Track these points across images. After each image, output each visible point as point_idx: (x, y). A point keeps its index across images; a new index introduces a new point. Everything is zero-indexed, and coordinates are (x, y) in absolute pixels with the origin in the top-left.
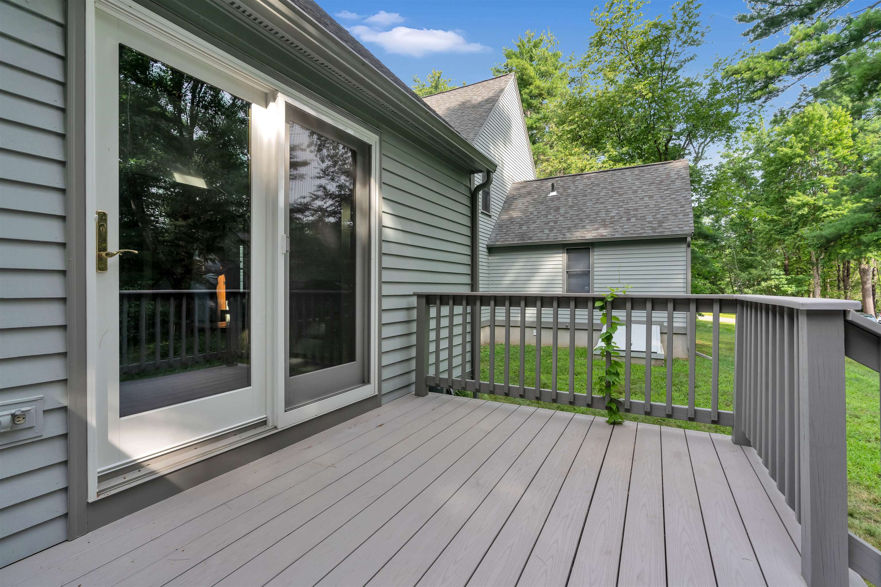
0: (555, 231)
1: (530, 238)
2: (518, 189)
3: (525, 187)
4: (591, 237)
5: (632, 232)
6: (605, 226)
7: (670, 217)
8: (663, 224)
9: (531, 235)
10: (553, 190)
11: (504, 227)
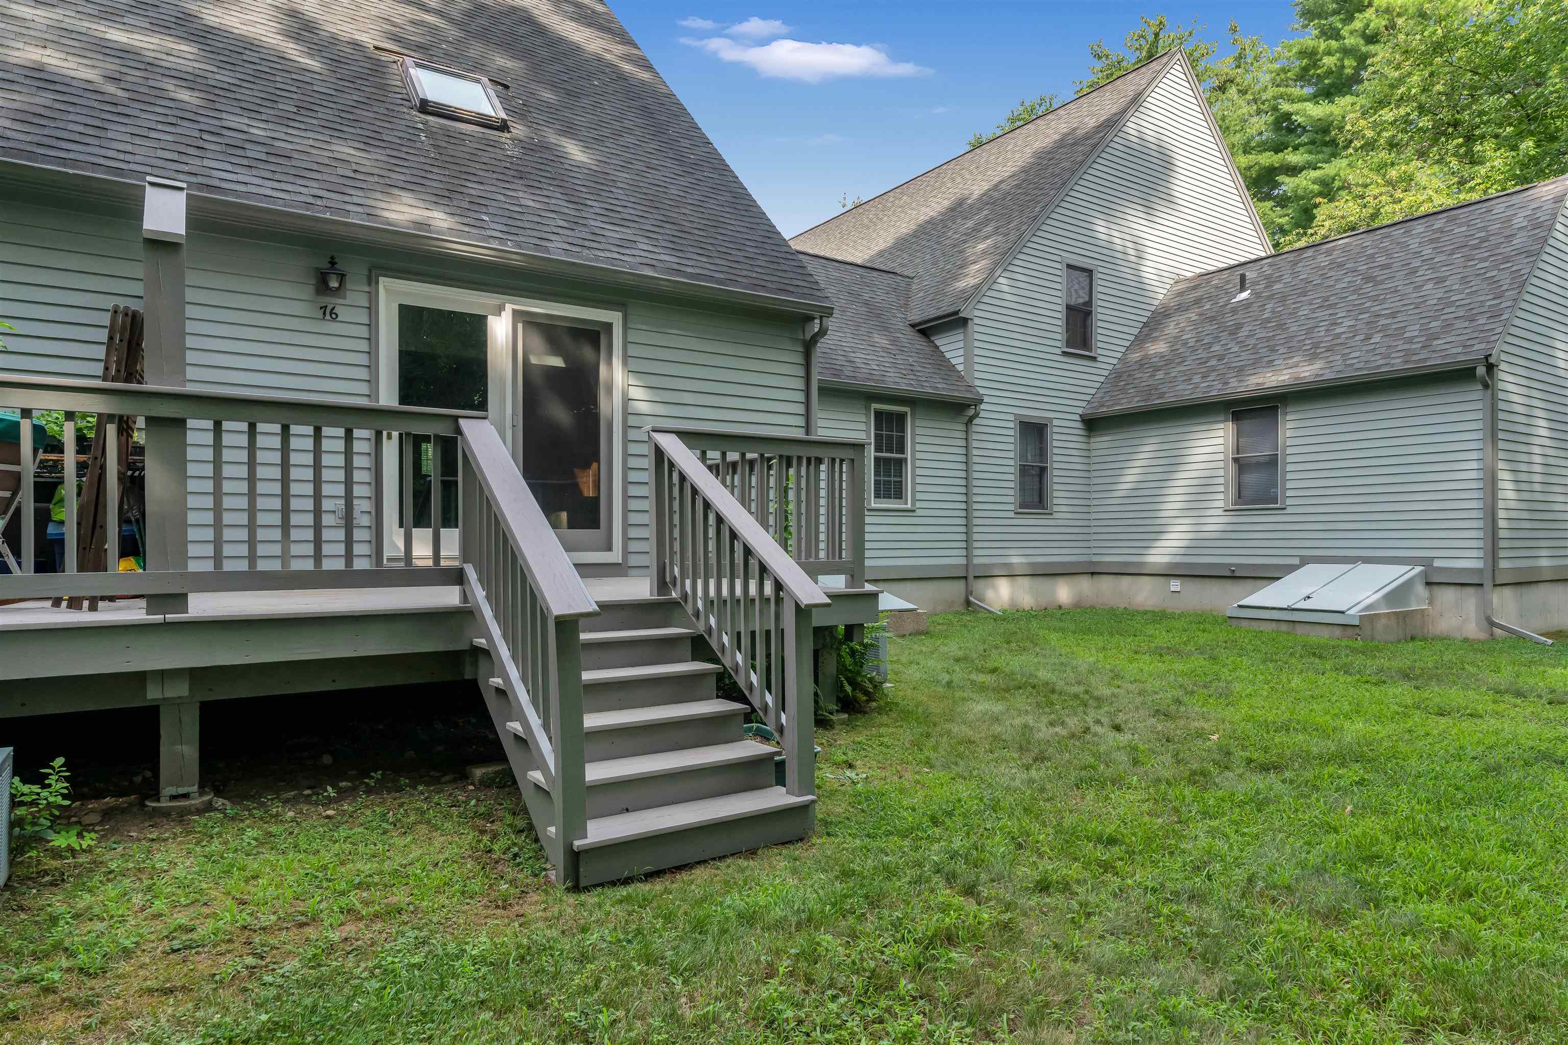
0: (1213, 376)
1: (1162, 395)
2: (1181, 294)
3: (1195, 288)
4: (1274, 384)
5: (1361, 365)
6: (1313, 357)
7: (1460, 324)
8: (1435, 343)
9: (1165, 390)
10: (1243, 289)
11: (1125, 377)
